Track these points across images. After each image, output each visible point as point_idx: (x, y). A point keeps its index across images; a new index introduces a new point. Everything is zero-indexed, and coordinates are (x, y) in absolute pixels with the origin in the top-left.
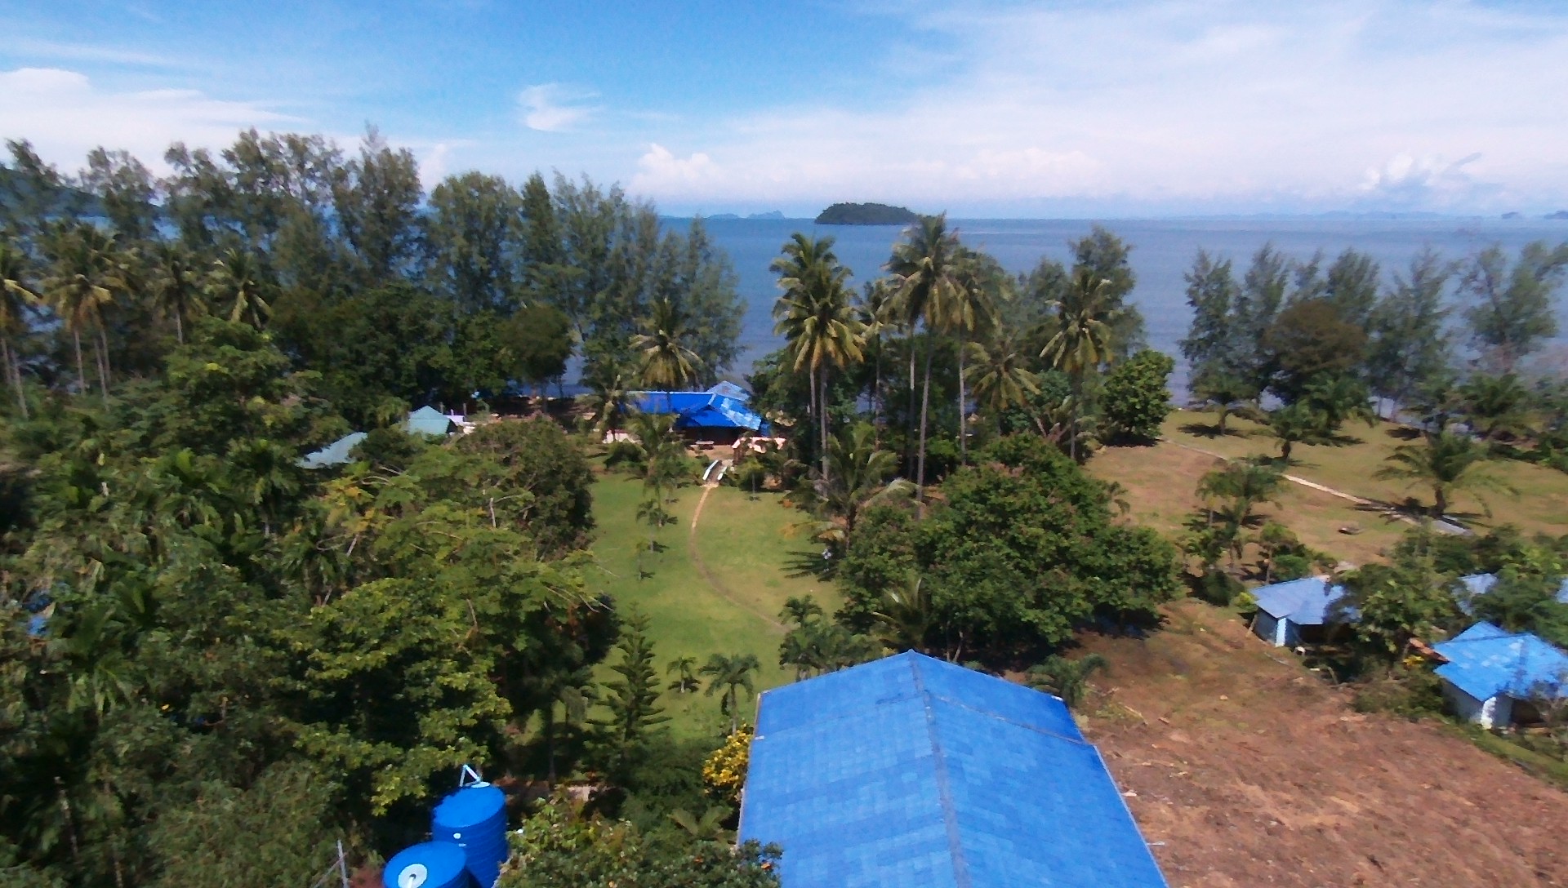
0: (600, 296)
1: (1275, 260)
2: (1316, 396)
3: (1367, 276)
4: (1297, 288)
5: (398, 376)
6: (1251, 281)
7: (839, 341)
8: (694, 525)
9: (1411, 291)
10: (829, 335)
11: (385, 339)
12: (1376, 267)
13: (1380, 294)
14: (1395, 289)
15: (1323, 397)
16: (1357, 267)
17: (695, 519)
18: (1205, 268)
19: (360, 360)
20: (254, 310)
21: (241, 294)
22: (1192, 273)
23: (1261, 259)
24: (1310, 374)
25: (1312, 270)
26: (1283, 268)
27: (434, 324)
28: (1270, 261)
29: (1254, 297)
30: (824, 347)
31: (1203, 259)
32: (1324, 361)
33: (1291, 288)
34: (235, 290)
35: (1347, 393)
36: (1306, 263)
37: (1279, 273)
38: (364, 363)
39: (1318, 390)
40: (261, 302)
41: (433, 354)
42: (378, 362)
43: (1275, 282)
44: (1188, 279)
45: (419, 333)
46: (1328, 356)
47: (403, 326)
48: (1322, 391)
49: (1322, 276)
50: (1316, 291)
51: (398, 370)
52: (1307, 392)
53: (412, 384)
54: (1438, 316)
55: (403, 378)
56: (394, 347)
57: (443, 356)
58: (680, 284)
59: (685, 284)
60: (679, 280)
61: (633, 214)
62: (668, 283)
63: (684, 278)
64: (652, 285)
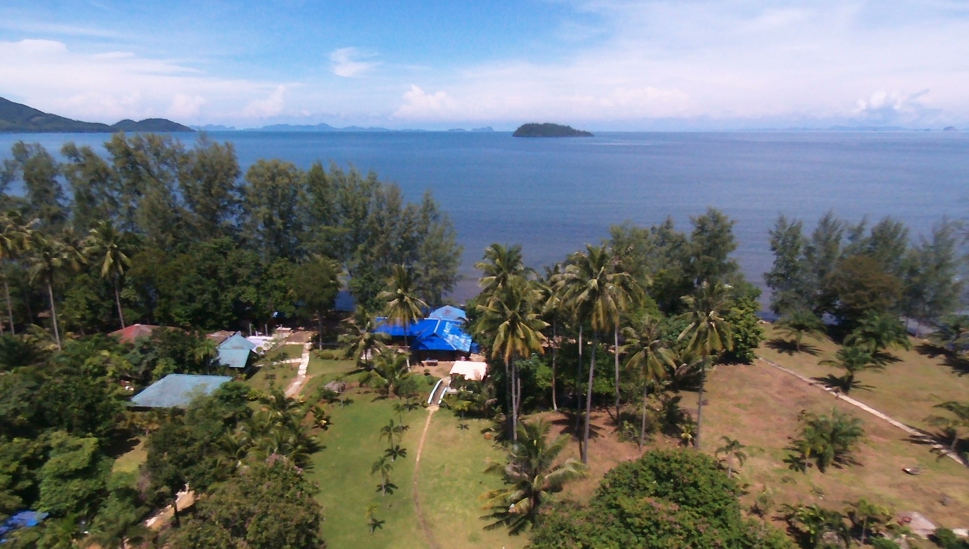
0: (361, 247)
1: (834, 224)
2: (868, 329)
3: (899, 236)
4: (849, 242)
5: (219, 308)
6: (817, 237)
7: (526, 341)
8: (418, 459)
9: (932, 247)
10: (518, 336)
11: (209, 284)
12: (907, 230)
13: (909, 247)
14: (920, 244)
15: (872, 330)
16: (892, 230)
17: (419, 451)
18: (784, 227)
19: (191, 299)
20: (119, 262)
21: (109, 253)
22: (774, 230)
23: (825, 222)
24: (861, 310)
25: (860, 230)
26: (839, 229)
27: (243, 272)
28: (831, 224)
29: (819, 247)
30: (514, 345)
31: (782, 221)
32: (872, 301)
33: (845, 242)
34: (105, 249)
35: (890, 328)
36: (856, 225)
37: (836, 233)
38: (194, 302)
39: (869, 324)
40: (124, 256)
41: (243, 292)
42: (204, 301)
43: (833, 237)
44: (771, 232)
45: (234, 279)
46: (873, 296)
47: (222, 274)
48: (872, 326)
49: (867, 234)
50: (863, 245)
51: (218, 303)
52: (860, 325)
53: (228, 314)
54: (951, 266)
55: (222, 310)
56: (216, 289)
57: (250, 294)
58: (417, 237)
59: (420, 236)
60: (415, 234)
61: (383, 190)
62: (408, 238)
63: (419, 232)
64: (397, 239)
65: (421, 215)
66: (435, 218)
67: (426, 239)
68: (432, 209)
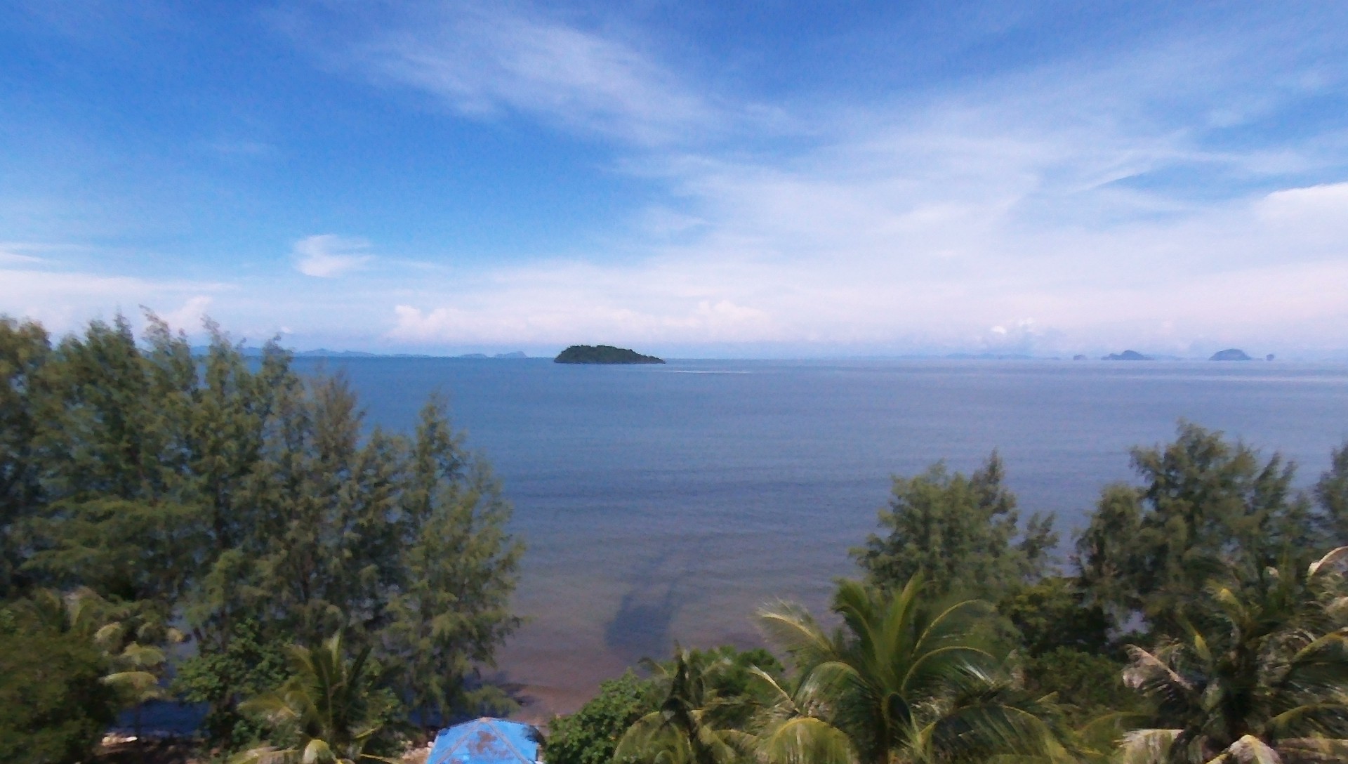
0: (229, 558)
58: (399, 523)
59: (407, 518)
60: (396, 515)
61: (308, 396)
62: (372, 526)
63: (406, 509)
64: (341, 531)
65: (415, 463)
66: (452, 469)
67: (427, 525)
68: (444, 446)
